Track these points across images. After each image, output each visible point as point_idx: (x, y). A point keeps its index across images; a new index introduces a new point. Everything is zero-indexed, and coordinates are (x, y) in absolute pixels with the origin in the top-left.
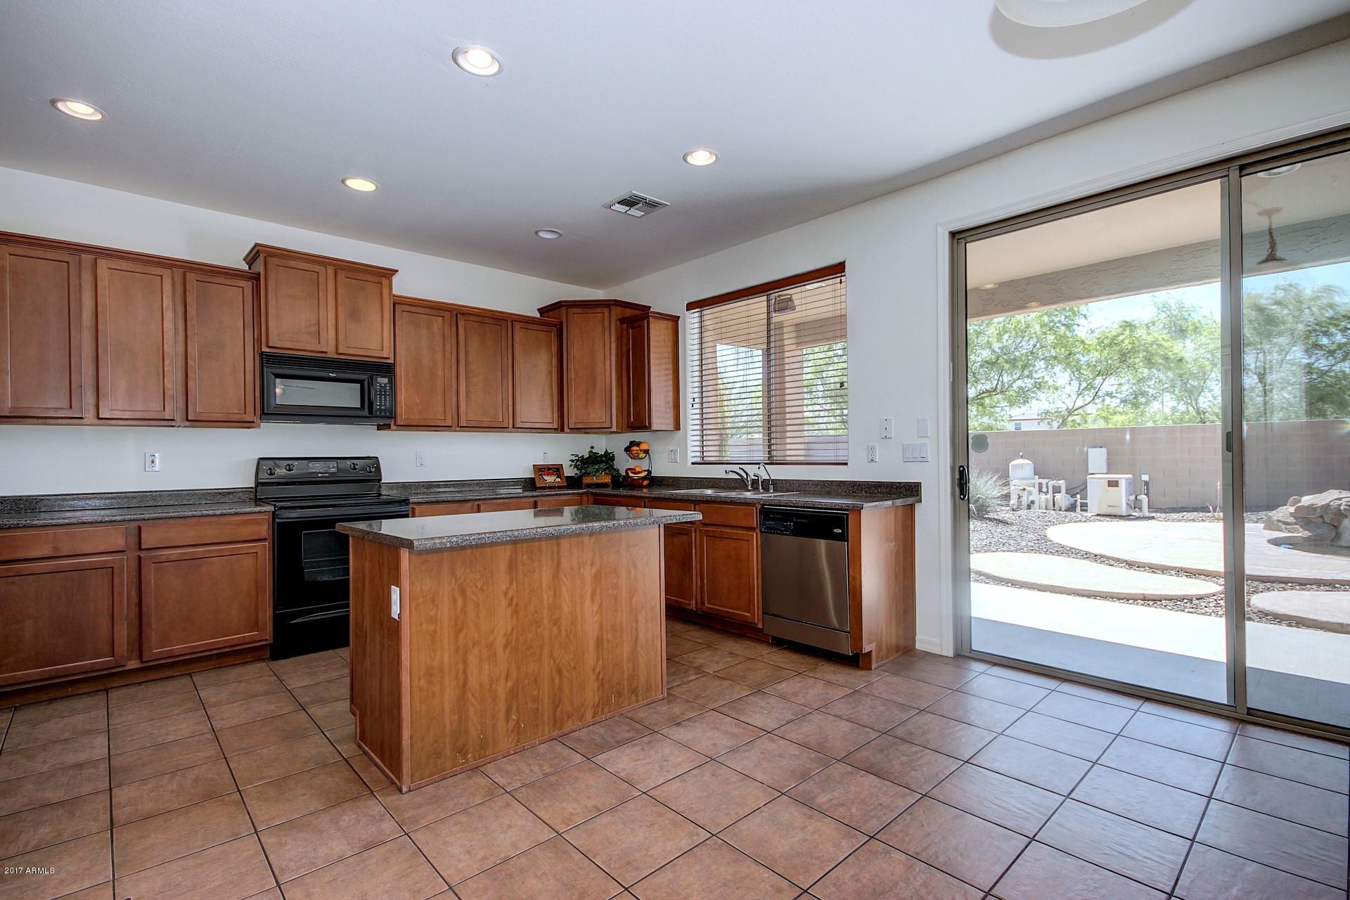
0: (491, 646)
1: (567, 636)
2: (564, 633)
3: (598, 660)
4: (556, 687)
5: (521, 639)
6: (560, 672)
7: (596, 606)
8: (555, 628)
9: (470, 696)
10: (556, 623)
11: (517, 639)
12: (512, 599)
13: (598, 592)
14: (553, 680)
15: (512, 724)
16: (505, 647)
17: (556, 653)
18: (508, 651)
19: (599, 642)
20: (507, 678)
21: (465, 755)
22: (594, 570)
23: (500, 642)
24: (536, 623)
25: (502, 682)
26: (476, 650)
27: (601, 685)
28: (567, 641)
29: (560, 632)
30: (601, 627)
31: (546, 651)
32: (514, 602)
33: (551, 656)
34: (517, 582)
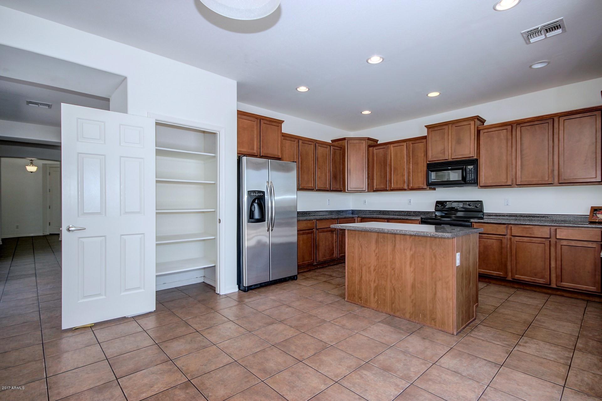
0: (369, 268)
1: (398, 276)
2: (396, 275)
3: (413, 293)
4: (393, 295)
5: (380, 270)
6: (394, 290)
7: (412, 269)
8: (393, 271)
9: (363, 282)
10: (393, 269)
11: (378, 269)
12: (377, 253)
13: (413, 263)
14: (391, 291)
15: (376, 300)
16: (374, 270)
17: (393, 282)
18: (375, 272)
19: (413, 286)
20: (375, 281)
21: (361, 300)
22: (412, 253)
23: (372, 268)
24: (385, 266)
25: (373, 282)
26: (365, 267)
27: (414, 306)
28: (398, 278)
29: (395, 274)
30: (414, 279)
31: (389, 280)
32: (377, 255)
33: (391, 281)
34: (378, 248)
